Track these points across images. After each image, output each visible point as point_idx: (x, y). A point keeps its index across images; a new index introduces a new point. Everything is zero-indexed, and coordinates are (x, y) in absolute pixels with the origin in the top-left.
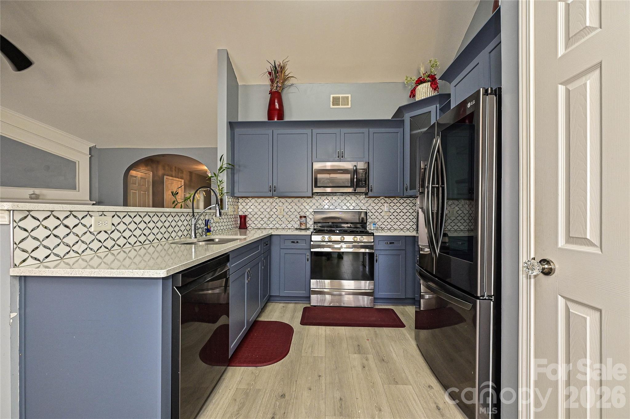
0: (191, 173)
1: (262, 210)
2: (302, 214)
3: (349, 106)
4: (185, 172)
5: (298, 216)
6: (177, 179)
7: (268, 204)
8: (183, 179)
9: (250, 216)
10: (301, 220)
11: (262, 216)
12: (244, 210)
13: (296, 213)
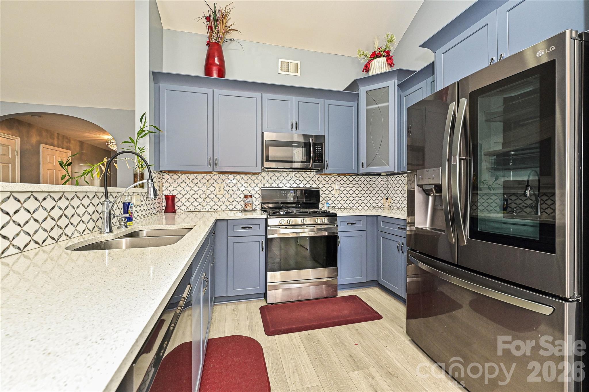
0: (82, 143)
1: (196, 189)
2: (246, 193)
3: (299, 74)
4: (72, 142)
5: (242, 196)
6: (61, 150)
7: (204, 181)
8: (70, 150)
9: (179, 196)
10: (247, 201)
11: (196, 196)
12: (171, 189)
13: (239, 192)
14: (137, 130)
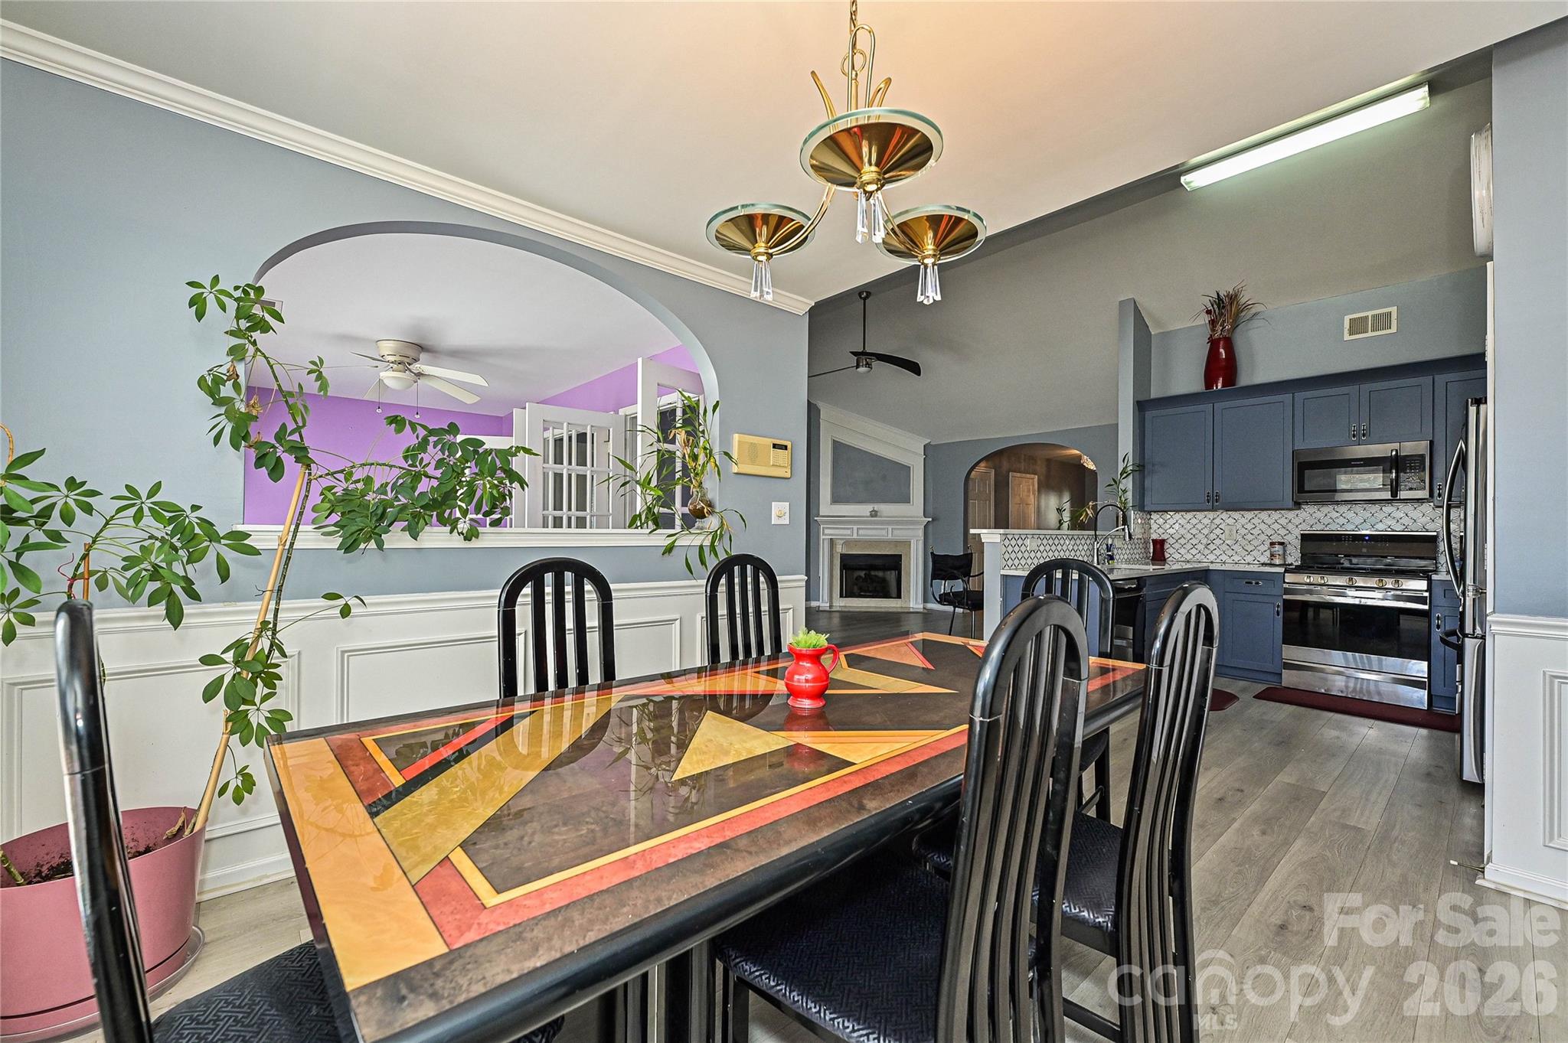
0: (1049, 461)
1: (1194, 531)
2: (1276, 539)
3: (1394, 329)
4: (1039, 462)
5: (1267, 543)
6: (1028, 476)
7: (1206, 521)
8: (1035, 474)
9: (1171, 541)
10: (1273, 550)
11: (1194, 541)
12: (1161, 531)
13: (1263, 537)
14: (1120, 470)
